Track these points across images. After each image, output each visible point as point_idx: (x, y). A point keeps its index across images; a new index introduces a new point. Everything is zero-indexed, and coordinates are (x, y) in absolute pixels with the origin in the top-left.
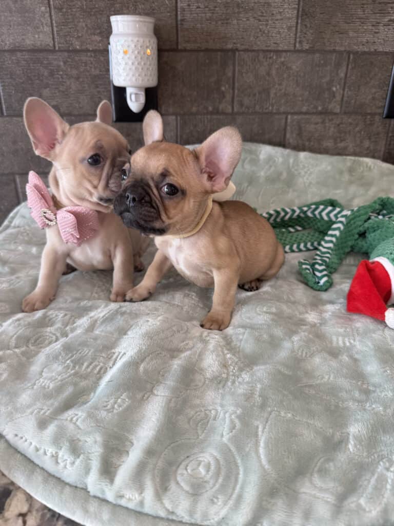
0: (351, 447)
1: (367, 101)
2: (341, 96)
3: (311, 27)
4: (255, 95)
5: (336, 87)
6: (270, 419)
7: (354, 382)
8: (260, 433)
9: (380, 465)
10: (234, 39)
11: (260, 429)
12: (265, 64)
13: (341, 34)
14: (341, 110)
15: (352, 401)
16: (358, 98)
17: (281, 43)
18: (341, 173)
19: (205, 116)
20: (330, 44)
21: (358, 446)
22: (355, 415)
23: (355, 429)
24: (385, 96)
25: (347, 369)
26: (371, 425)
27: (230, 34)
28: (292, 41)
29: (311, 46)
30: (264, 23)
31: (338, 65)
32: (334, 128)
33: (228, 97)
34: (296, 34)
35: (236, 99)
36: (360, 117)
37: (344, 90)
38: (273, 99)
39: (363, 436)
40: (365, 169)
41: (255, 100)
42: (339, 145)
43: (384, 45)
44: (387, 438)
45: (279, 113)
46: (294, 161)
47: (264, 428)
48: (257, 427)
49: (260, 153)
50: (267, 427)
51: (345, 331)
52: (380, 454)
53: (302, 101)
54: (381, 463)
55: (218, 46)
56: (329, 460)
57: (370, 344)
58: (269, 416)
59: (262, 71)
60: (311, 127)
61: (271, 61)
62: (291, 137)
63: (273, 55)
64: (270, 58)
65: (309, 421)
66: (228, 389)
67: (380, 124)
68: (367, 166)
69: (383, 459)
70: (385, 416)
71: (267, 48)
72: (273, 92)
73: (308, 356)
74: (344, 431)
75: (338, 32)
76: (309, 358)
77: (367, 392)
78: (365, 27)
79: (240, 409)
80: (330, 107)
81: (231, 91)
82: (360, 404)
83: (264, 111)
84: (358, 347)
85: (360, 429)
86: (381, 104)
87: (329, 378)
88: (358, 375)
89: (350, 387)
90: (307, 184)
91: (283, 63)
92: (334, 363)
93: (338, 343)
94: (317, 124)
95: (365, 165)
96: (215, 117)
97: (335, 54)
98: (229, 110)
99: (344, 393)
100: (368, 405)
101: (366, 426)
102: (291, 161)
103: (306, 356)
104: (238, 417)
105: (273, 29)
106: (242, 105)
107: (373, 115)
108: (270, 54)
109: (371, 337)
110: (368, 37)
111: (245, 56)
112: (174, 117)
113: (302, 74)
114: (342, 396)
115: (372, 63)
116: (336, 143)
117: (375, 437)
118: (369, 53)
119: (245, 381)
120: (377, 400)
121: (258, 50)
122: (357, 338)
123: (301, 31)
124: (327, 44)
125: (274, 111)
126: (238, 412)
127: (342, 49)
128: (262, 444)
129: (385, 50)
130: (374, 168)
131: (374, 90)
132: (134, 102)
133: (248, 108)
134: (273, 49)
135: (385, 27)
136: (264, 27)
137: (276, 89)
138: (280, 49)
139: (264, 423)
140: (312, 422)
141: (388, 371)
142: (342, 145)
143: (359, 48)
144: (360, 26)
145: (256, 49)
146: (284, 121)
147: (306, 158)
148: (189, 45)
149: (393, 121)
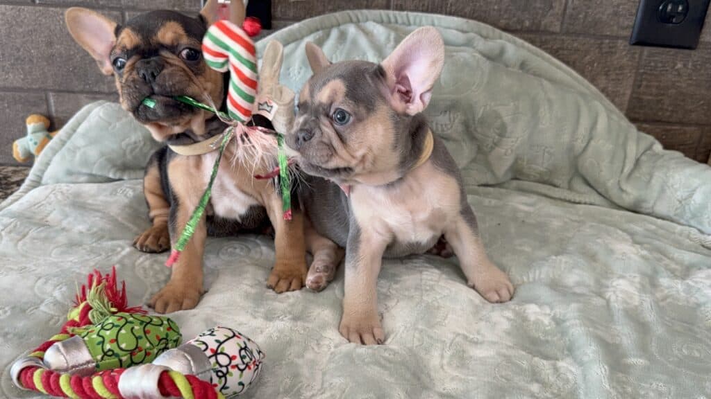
1: (605, 17)
2: (562, 8)
14: (561, 29)
16: (589, 11)
24: (634, 11)
36: (592, 41)
38: (451, 5)
67: (625, 53)
80: (543, 23)
149: (647, 50)
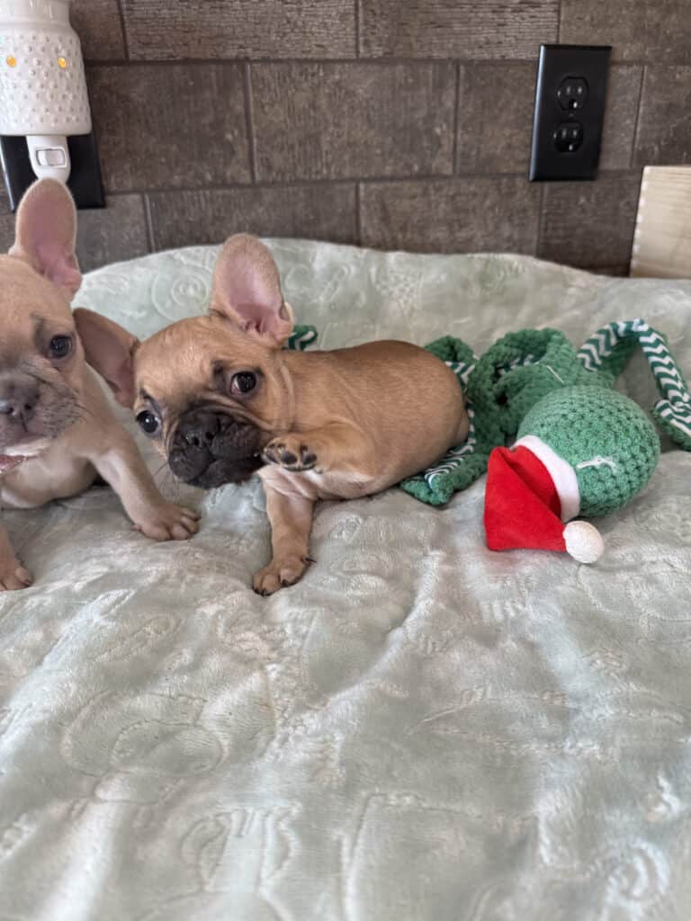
0: (544, 852)
1: (498, 152)
2: (452, 143)
3: (382, 14)
4: (292, 147)
5: (441, 126)
6: (365, 818)
7: (536, 696)
8: (346, 860)
9: (609, 884)
10: (237, 38)
11: (345, 850)
12: (305, 85)
13: (439, 27)
14: (454, 171)
15: (535, 739)
16: (482, 146)
17: (331, 46)
18: (466, 285)
19: (201, 192)
20: (422, 47)
21: (560, 848)
22: (545, 773)
23: (550, 806)
24: (528, 141)
25: (518, 668)
26: (582, 792)
27: (230, 30)
28: (352, 42)
29: (387, 50)
30: (294, 6)
31: (440, 86)
32: (447, 203)
33: (241, 154)
34: (357, 28)
35: (256, 155)
36: (489, 182)
37: (455, 132)
38: (327, 153)
39: (567, 823)
40: (509, 274)
41: (294, 156)
42: (458, 234)
43: (517, 47)
44: (615, 816)
45: (342, 181)
46: (379, 270)
47: (354, 844)
48: (339, 844)
49: (313, 259)
50: (360, 841)
51: (503, 587)
52: (608, 856)
53: (383, 154)
54: (612, 880)
55: (209, 54)
56: (501, 894)
57: (554, 607)
58: (364, 810)
59: (301, 100)
60: (406, 204)
61: (316, 81)
62: (368, 226)
63: (319, 68)
64: (313, 75)
65: (452, 807)
66: (272, 757)
67: (525, 192)
68: (510, 268)
69: (613, 868)
70: (605, 764)
71: (304, 56)
72: (325, 139)
73: (437, 649)
74: (528, 814)
75: (432, 23)
76: (441, 655)
77: (563, 716)
78: (481, 15)
79: (299, 805)
80: (434, 165)
81: (246, 142)
82: (553, 744)
83: (313, 176)
84: (533, 617)
85: (559, 805)
86: (523, 156)
87: (484, 694)
88: (541, 680)
89: (529, 711)
90: (406, 312)
91: (338, 84)
92: (490, 659)
93: (492, 615)
94: (414, 197)
95: (507, 267)
96: (220, 192)
97: (431, 67)
98: (247, 179)
99: (519, 724)
100: (569, 744)
101: (570, 795)
102: (373, 270)
103: (433, 651)
104: (297, 825)
105: (312, 19)
106: (269, 168)
107: (512, 176)
108: (312, 68)
109: (556, 592)
110: (488, 33)
111: (265, 72)
112: (136, 197)
113: (377, 106)
114: (514, 731)
115: (499, 82)
116: (452, 232)
117: (593, 817)
118: (492, 63)
119: (309, 732)
120: (585, 729)
121: (289, 60)
122: (530, 599)
123: (366, 23)
124: (416, 46)
125: (333, 177)
126: (295, 811)
127: (444, 55)
128: (351, 888)
129: (520, 58)
130: (524, 271)
131: (507, 132)
132: (44, 167)
133: (282, 172)
134: (316, 57)
135: (516, 14)
136: (294, 15)
137: (332, 134)
138: (330, 56)
139: (354, 831)
140: (456, 807)
141: (598, 662)
142: (462, 234)
143: (474, 54)
144: (471, 12)
145: (286, 57)
146: (352, 194)
147: (399, 263)
148: (149, 51)
149: (547, 186)
